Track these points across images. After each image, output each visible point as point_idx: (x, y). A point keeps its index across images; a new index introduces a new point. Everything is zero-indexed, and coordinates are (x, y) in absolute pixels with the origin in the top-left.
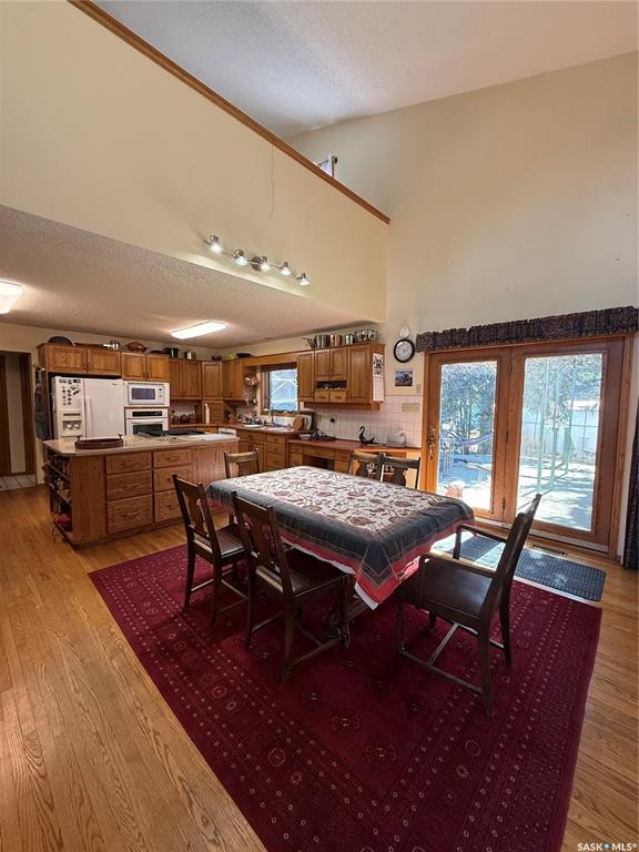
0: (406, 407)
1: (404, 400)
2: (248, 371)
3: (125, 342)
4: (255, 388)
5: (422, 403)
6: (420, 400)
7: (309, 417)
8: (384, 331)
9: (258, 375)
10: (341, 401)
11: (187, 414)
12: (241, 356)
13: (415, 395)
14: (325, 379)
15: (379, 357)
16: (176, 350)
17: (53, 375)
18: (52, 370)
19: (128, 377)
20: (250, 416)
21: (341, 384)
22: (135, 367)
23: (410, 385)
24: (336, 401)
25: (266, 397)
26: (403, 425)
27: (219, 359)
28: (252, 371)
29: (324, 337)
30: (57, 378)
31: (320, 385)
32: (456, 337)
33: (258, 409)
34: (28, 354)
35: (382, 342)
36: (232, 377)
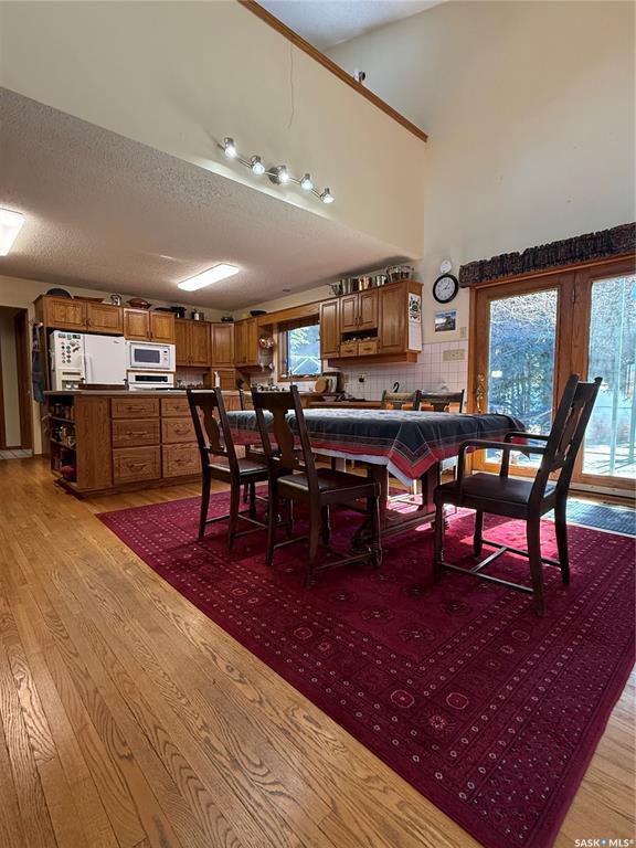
0: (448, 355)
1: (445, 347)
2: (263, 331)
3: (128, 298)
4: (271, 350)
5: (467, 349)
6: (465, 345)
7: (334, 379)
9: (275, 336)
10: (371, 353)
12: (255, 314)
13: (460, 340)
14: (353, 329)
15: (416, 298)
16: (182, 310)
17: (50, 330)
18: (50, 325)
19: (131, 336)
20: (266, 385)
21: (372, 333)
22: (138, 325)
23: (453, 328)
24: (365, 353)
25: (283, 362)
26: (444, 377)
27: (230, 320)
28: (267, 330)
29: (348, 281)
30: (56, 333)
31: (347, 337)
32: (507, 264)
34: (25, 311)
35: (418, 281)
36: (245, 340)
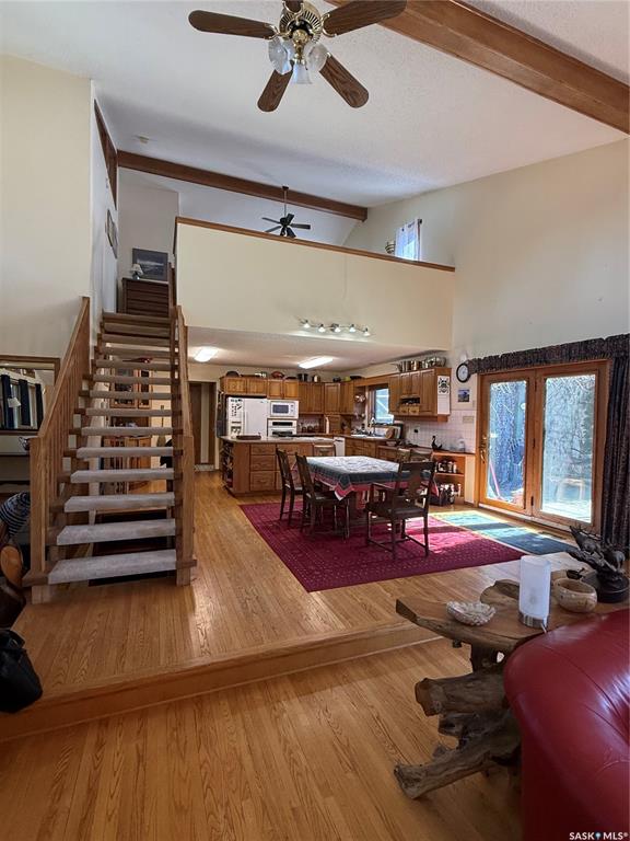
0: (466, 419)
1: (463, 413)
2: (358, 391)
3: (270, 372)
4: (364, 403)
5: (476, 416)
6: (474, 413)
7: (399, 428)
8: (449, 357)
9: (366, 393)
10: (417, 414)
11: (313, 425)
12: (353, 378)
13: (471, 409)
14: (406, 397)
15: (444, 378)
16: (306, 375)
17: (227, 396)
18: (227, 393)
19: (272, 397)
20: (360, 428)
21: (417, 400)
22: (276, 390)
23: (468, 401)
24: (412, 414)
25: (372, 412)
26: (463, 434)
27: (339, 380)
28: (361, 390)
29: (407, 362)
30: (230, 398)
31: (404, 401)
33: (366, 422)
34: (215, 383)
35: (449, 366)
36: (346, 395)
